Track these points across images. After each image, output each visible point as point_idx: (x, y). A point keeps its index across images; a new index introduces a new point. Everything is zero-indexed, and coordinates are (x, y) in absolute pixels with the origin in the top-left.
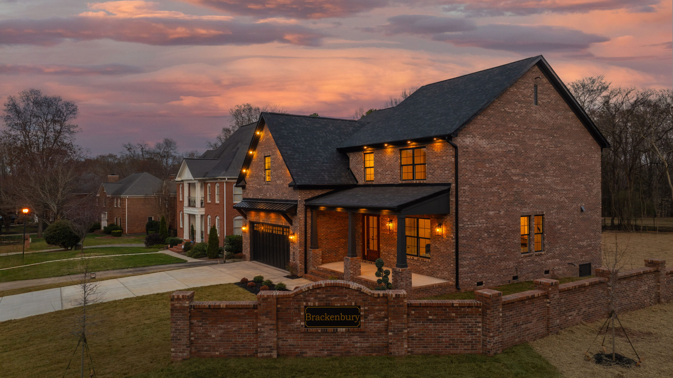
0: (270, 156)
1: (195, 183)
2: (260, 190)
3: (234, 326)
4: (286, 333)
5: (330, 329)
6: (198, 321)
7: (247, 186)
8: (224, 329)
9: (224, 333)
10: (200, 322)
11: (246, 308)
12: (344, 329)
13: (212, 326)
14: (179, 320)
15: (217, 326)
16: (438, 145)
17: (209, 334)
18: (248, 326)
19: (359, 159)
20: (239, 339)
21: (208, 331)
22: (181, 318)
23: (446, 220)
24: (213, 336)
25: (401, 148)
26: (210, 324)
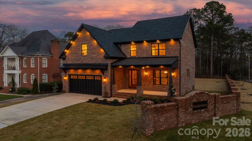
0: (86, 44)
1: (15, 58)
2: (78, 60)
3: (169, 115)
4: (186, 115)
5: (200, 111)
6: (155, 115)
7: (66, 58)
8: (166, 116)
9: (165, 119)
10: (156, 114)
11: (173, 106)
12: (204, 110)
13: (161, 116)
14: (150, 115)
15: (163, 116)
16: (172, 42)
17: (160, 120)
18: (174, 114)
19: (127, 47)
20: (171, 120)
21: (159, 119)
22: (150, 114)
23: (176, 70)
24: (161, 121)
25: (152, 43)
26: (160, 115)
